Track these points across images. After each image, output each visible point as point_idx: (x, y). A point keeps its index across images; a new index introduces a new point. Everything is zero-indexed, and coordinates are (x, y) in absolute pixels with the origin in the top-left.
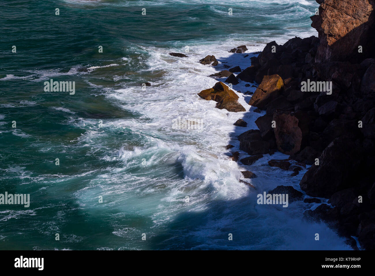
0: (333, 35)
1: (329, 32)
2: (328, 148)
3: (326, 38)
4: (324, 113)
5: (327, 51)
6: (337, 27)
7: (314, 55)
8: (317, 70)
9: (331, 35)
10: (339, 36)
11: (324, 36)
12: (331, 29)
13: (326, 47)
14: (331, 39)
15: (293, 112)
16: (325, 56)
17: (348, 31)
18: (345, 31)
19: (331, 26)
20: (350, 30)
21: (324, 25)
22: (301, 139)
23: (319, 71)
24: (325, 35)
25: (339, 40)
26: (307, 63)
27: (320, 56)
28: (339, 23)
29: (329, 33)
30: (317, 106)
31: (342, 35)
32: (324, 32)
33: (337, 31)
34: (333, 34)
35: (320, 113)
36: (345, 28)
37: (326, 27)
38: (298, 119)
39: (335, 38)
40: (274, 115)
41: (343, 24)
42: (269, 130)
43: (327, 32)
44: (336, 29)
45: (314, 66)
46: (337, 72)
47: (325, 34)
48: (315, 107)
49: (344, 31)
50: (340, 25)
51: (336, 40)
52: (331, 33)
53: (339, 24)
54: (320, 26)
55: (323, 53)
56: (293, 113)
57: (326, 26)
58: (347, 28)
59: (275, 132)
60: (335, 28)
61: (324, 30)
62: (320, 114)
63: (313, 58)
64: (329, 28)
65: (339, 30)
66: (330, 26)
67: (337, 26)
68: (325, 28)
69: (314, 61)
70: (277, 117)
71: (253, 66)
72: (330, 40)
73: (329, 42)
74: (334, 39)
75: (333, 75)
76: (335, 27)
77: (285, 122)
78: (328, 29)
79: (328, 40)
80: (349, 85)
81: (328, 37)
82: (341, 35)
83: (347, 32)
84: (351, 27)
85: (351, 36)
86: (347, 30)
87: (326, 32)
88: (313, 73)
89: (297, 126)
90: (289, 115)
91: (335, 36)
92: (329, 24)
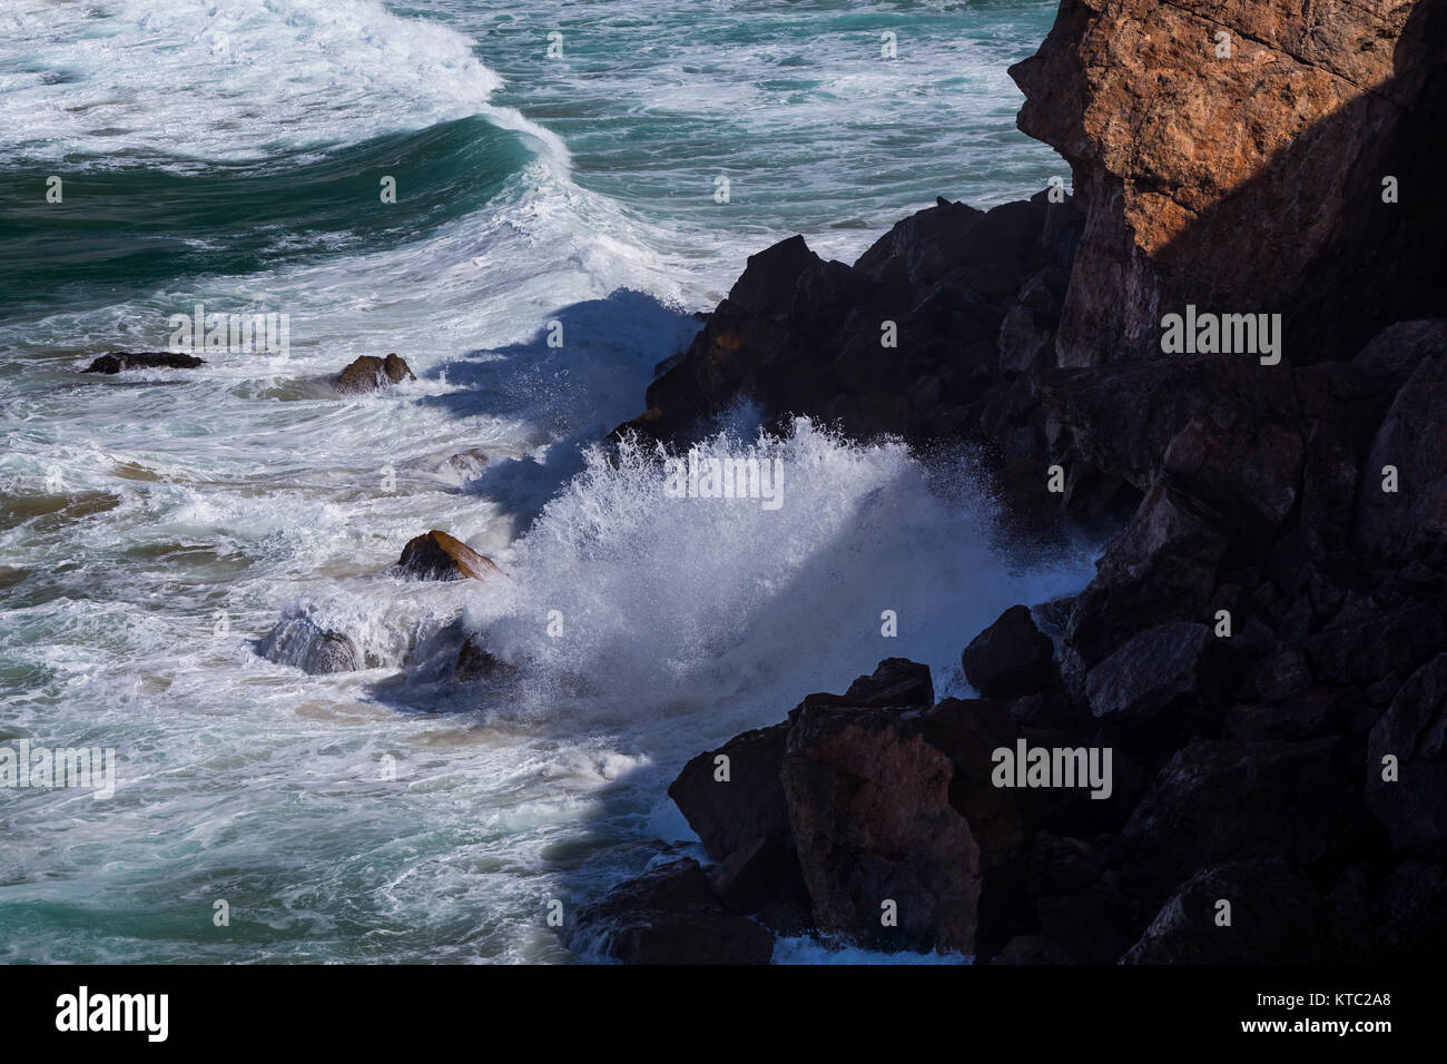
0: (1164, 182)
1: (1136, 160)
2: (1149, 939)
3: (1121, 202)
4: (1123, 705)
5: (1133, 285)
6: (1186, 122)
7: (1050, 317)
8: (1068, 418)
9: (1148, 183)
10: (1206, 182)
11: (1105, 192)
12: (1148, 139)
13: (1125, 260)
14: (1149, 208)
15: (914, 714)
16: (1122, 326)
17: (1259, 145)
18: (1243, 150)
19: (1149, 121)
20: (1271, 143)
21: (1101, 117)
22: (974, 890)
23: (1081, 426)
24: (1114, 181)
25: (1204, 215)
26: (1011, 376)
27: (1090, 321)
28: (1200, 101)
29: (1138, 170)
30: (1078, 660)
31: (1228, 182)
32: (1102, 164)
33: (1190, 149)
34: (1166, 176)
35: (1099, 705)
36: (1240, 127)
37: (1112, 132)
38: (946, 760)
39: (1179, 197)
40: (789, 739)
41: (1226, 103)
42: (762, 840)
43: (1120, 161)
44: (1179, 135)
45: (1047, 390)
46: (1199, 426)
47: (1110, 176)
48: (1064, 668)
49: (1237, 151)
50: (1205, 113)
51: (1182, 210)
52: (1148, 170)
53: (1202, 107)
54: (1074, 124)
55: (1107, 300)
56: (914, 720)
57: (1114, 122)
58: (1256, 131)
59: (800, 849)
60: (1173, 130)
61: (1102, 148)
62: (1098, 714)
63: (1045, 337)
64: (1137, 132)
65: (1201, 144)
66: (1138, 119)
67: (1187, 117)
68: (1110, 138)
69: (1055, 358)
70: (809, 751)
71: (658, 411)
72: (1143, 211)
73: (1141, 225)
74: (1170, 203)
75: (1174, 449)
76: (1172, 124)
77: (866, 781)
78: (1127, 139)
79: (1130, 215)
80: (1282, 510)
81: (1129, 197)
82: (1216, 178)
83: (1254, 154)
84: (1283, 125)
85: (1281, 179)
86: (1251, 143)
87: (1115, 162)
88: (1052, 440)
89: (946, 805)
90: (889, 733)
91: (1175, 186)
92: (1134, 109)
